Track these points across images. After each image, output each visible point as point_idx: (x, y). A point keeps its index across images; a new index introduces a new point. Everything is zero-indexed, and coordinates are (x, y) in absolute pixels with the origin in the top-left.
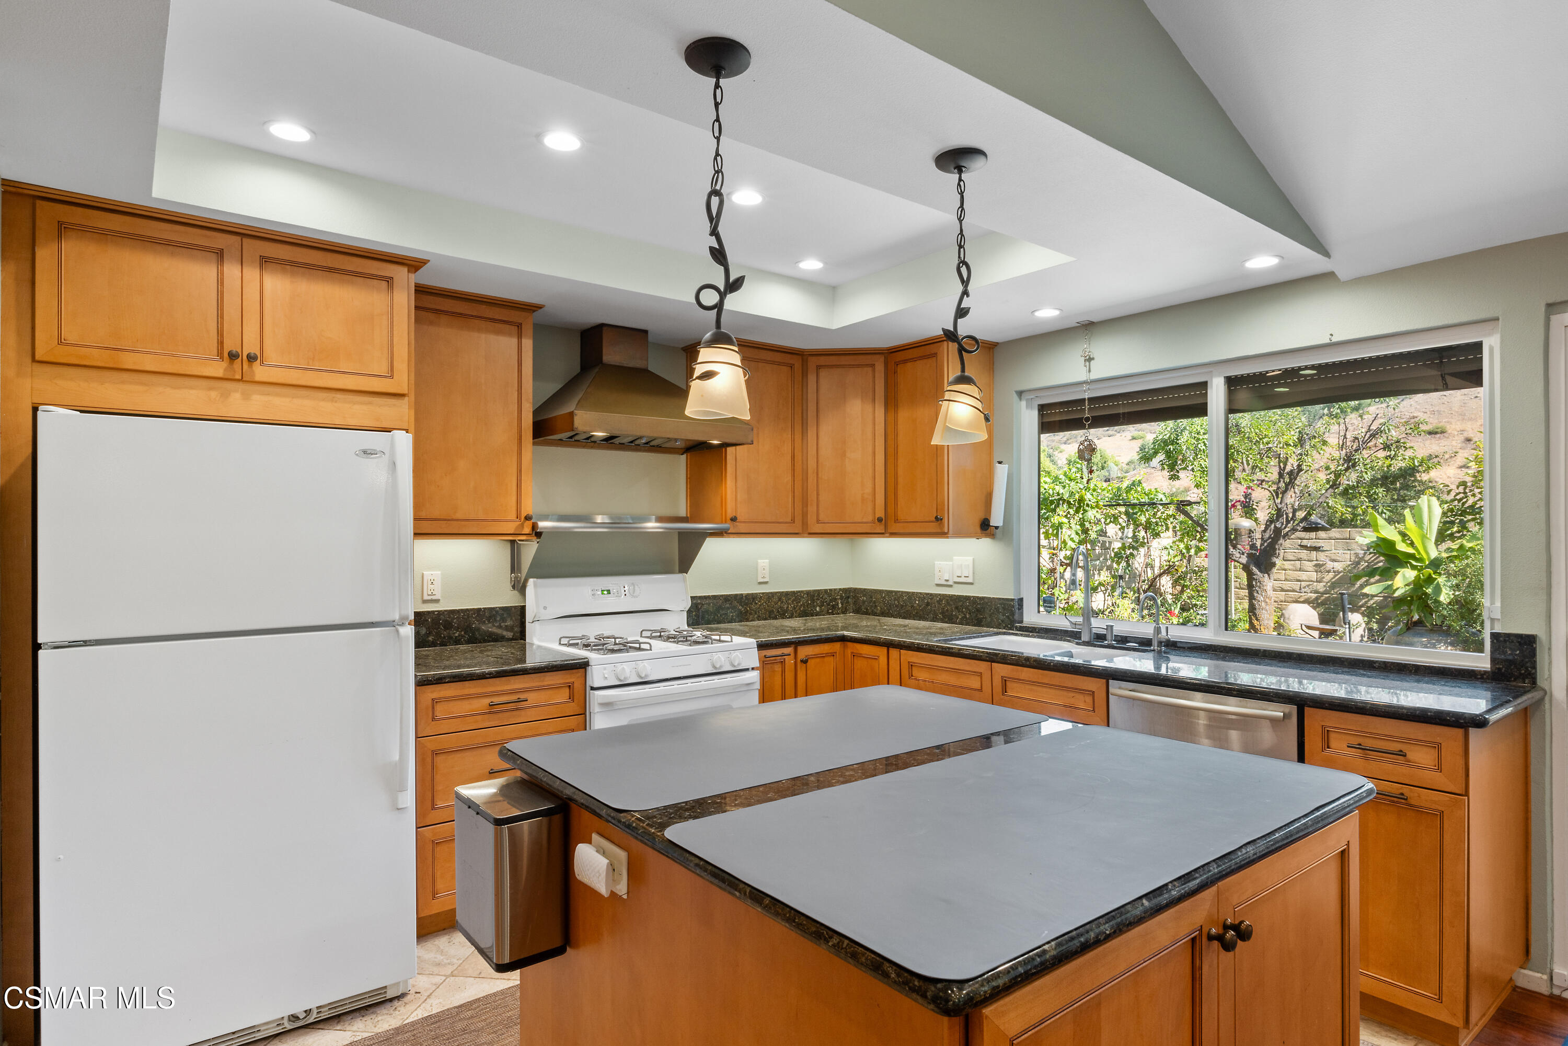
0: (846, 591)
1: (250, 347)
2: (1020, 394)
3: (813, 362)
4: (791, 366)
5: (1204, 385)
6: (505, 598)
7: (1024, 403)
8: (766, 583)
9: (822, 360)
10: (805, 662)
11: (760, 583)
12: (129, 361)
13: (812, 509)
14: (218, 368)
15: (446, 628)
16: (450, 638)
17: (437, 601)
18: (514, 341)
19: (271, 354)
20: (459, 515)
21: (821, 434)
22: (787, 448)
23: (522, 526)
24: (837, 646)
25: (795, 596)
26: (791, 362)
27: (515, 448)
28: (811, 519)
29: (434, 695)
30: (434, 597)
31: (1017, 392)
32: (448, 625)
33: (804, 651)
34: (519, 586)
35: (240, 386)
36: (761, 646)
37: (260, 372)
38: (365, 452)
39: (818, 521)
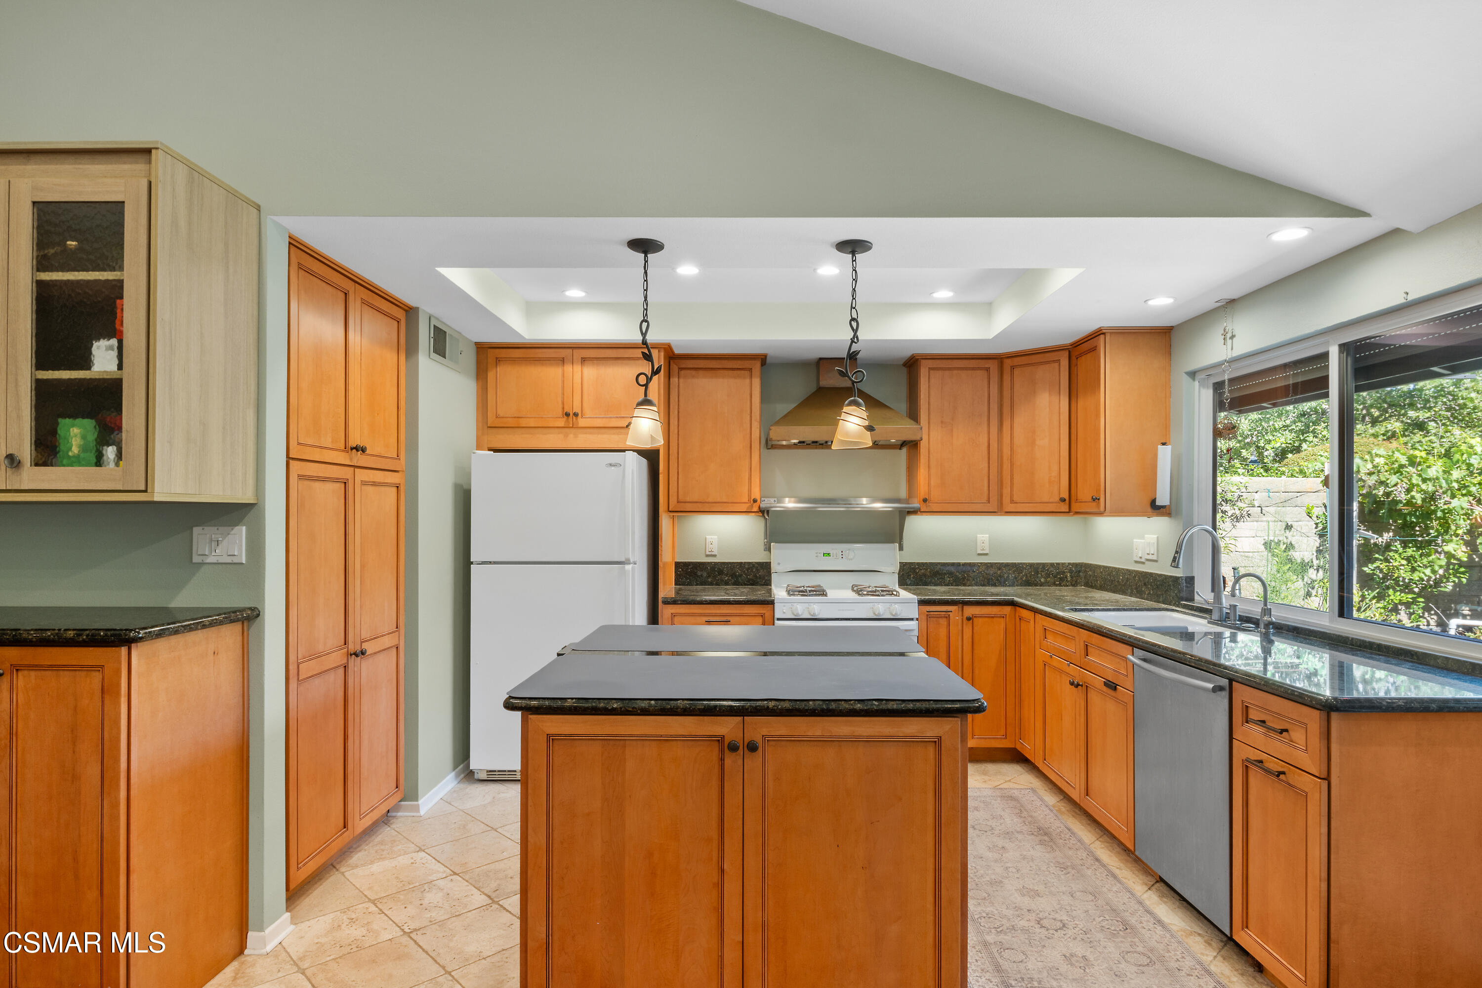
0: (1076, 565)
1: (577, 409)
2: (1193, 374)
3: (1008, 363)
4: (988, 370)
5: (1325, 356)
6: (758, 557)
7: (1197, 383)
8: (986, 554)
9: (1017, 361)
10: (969, 619)
11: (979, 554)
12: (523, 422)
13: (1006, 491)
14: (561, 423)
15: (719, 574)
16: (722, 580)
17: (715, 556)
18: (748, 381)
19: (588, 412)
20: (710, 500)
21: (1016, 425)
22: (983, 440)
23: (752, 506)
24: (1007, 609)
25: (1017, 567)
26: (987, 366)
27: (748, 454)
28: (1006, 499)
29: (673, 611)
30: (713, 553)
31: (1187, 373)
32: (721, 572)
33: (970, 611)
34: (768, 549)
35: (571, 430)
36: (922, 603)
37: (582, 422)
38: (611, 465)
39: (1012, 501)
